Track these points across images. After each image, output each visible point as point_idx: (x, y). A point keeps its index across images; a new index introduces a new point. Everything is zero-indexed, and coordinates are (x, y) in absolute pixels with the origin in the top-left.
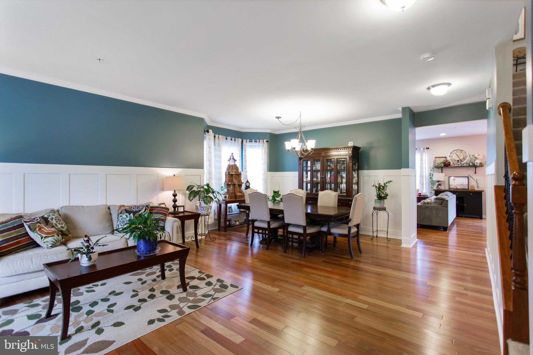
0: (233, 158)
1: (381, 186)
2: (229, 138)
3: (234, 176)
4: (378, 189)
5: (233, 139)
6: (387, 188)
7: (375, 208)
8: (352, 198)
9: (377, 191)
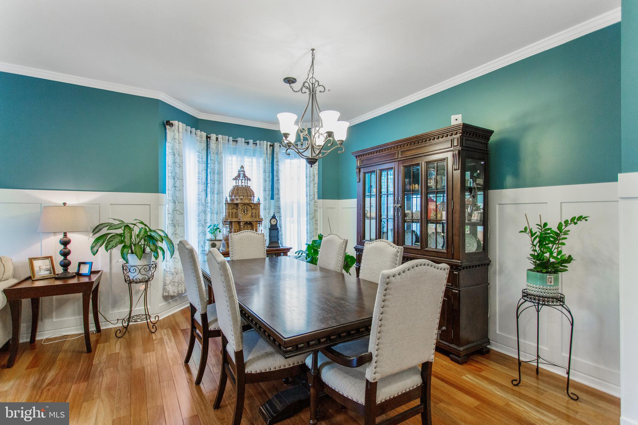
0: (244, 174)
1: (549, 231)
2: (241, 140)
3: (240, 206)
4: (537, 239)
5: (251, 141)
6: (566, 238)
7: (526, 295)
8: (459, 260)
9: (535, 246)
